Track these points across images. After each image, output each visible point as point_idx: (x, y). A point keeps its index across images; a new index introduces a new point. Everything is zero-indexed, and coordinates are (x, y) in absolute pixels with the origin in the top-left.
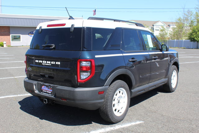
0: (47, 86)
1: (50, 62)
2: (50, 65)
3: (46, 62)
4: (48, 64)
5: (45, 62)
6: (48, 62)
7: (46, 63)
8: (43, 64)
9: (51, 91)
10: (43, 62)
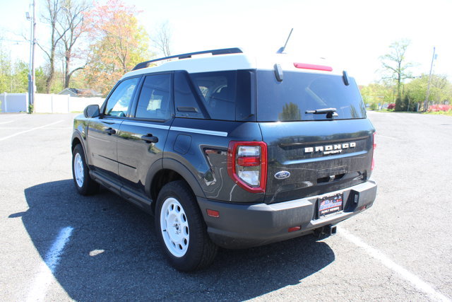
0: (331, 198)
1: (339, 146)
2: (341, 151)
3: (333, 147)
4: (337, 149)
5: (331, 147)
6: (336, 147)
7: (334, 150)
8: (325, 153)
9: (340, 203)
10: (327, 147)
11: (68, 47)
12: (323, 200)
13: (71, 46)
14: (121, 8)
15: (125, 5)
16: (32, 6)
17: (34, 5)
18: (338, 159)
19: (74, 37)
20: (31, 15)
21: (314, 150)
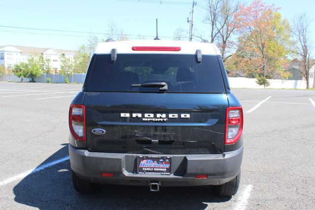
0: (155, 159)
2: (165, 120)
3: (155, 116)
4: (161, 118)
5: (152, 115)
6: (159, 115)
8: (144, 119)
9: (168, 166)
10: (146, 115)
11: (225, 40)
12: (143, 159)
13: (226, 39)
14: (262, 8)
15: (265, 5)
16: (191, 13)
17: (192, 12)
18: (163, 126)
19: (229, 33)
20: (190, 19)
21: (131, 115)
